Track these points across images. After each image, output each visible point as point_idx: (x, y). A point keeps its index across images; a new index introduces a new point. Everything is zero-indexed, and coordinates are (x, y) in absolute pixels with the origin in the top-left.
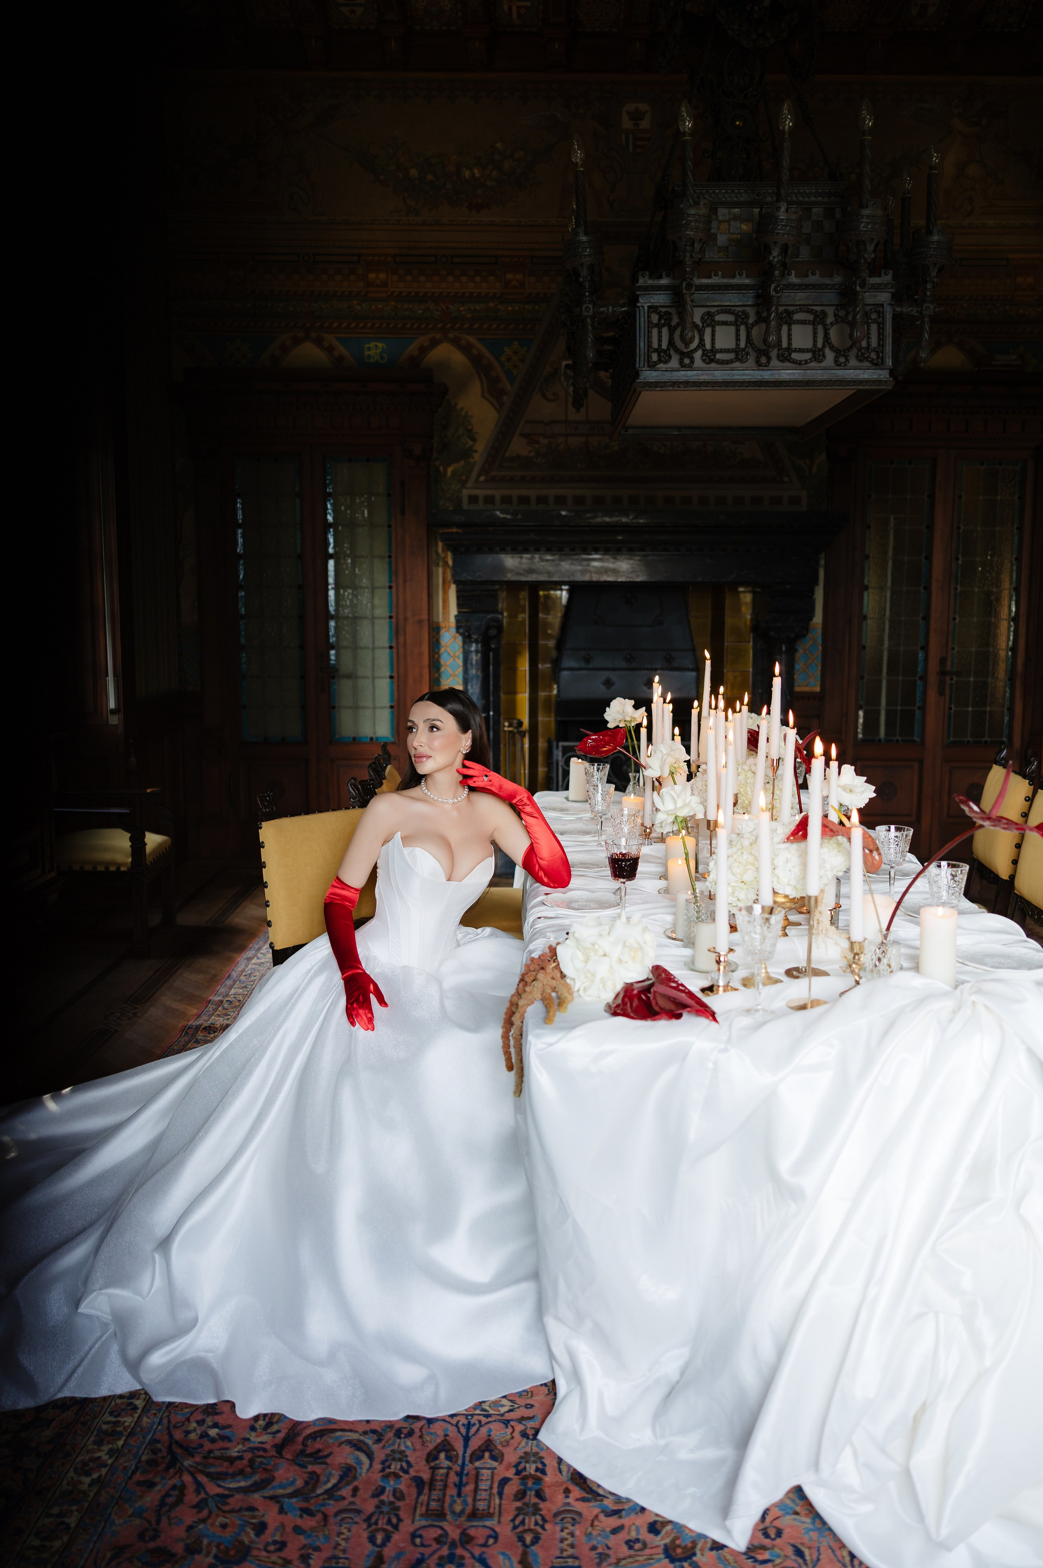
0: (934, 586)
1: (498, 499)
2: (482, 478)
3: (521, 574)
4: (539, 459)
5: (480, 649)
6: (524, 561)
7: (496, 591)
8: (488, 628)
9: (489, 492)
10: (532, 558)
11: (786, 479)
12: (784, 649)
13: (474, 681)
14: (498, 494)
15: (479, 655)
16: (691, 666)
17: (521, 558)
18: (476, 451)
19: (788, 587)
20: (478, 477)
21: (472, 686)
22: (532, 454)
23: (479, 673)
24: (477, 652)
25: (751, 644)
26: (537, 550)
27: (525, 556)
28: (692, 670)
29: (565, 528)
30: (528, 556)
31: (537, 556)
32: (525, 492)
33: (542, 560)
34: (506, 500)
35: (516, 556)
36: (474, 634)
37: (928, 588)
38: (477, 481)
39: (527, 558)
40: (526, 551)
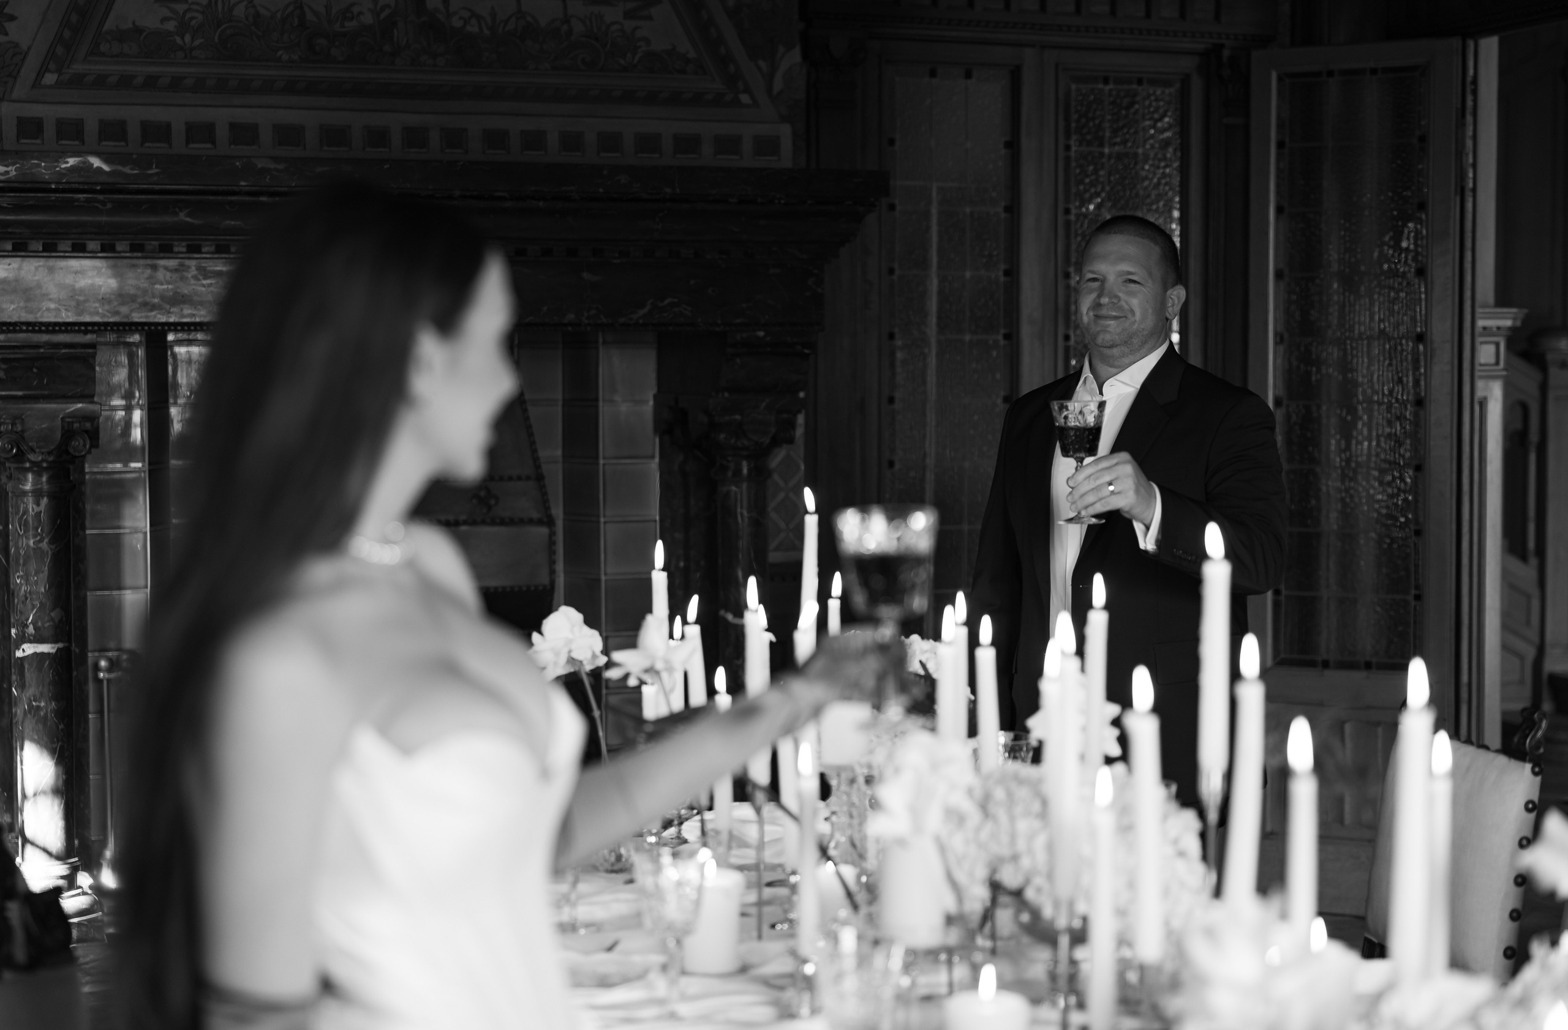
0: (1027, 332)
1: (91, 128)
2: (50, 79)
3: (153, 307)
4: (188, 38)
5: (45, 487)
6: (161, 274)
7: (93, 346)
8: (68, 434)
9: (69, 112)
10: (180, 270)
11: (745, 98)
12: (745, 471)
13: (33, 566)
14: (91, 116)
15: (45, 501)
16: (535, 515)
17: (154, 268)
18: (12, 18)
19: (761, 334)
20: (40, 75)
21: (26, 578)
22: (171, 26)
23: (44, 545)
24: (37, 494)
25: (657, 460)
26: (194, 249)
27: (162, 262)
28: (540, 522)
29: (263, 199)
30: (172, 263)
31: (192, 263)
32: (157, 114)
33: (205, 273)
34: (112, 131)
35: (142, 262)
36: (32, 450)
37: (1012, 337)
38: (37, 84)
39: (166, 268)
40: (166, 250)
